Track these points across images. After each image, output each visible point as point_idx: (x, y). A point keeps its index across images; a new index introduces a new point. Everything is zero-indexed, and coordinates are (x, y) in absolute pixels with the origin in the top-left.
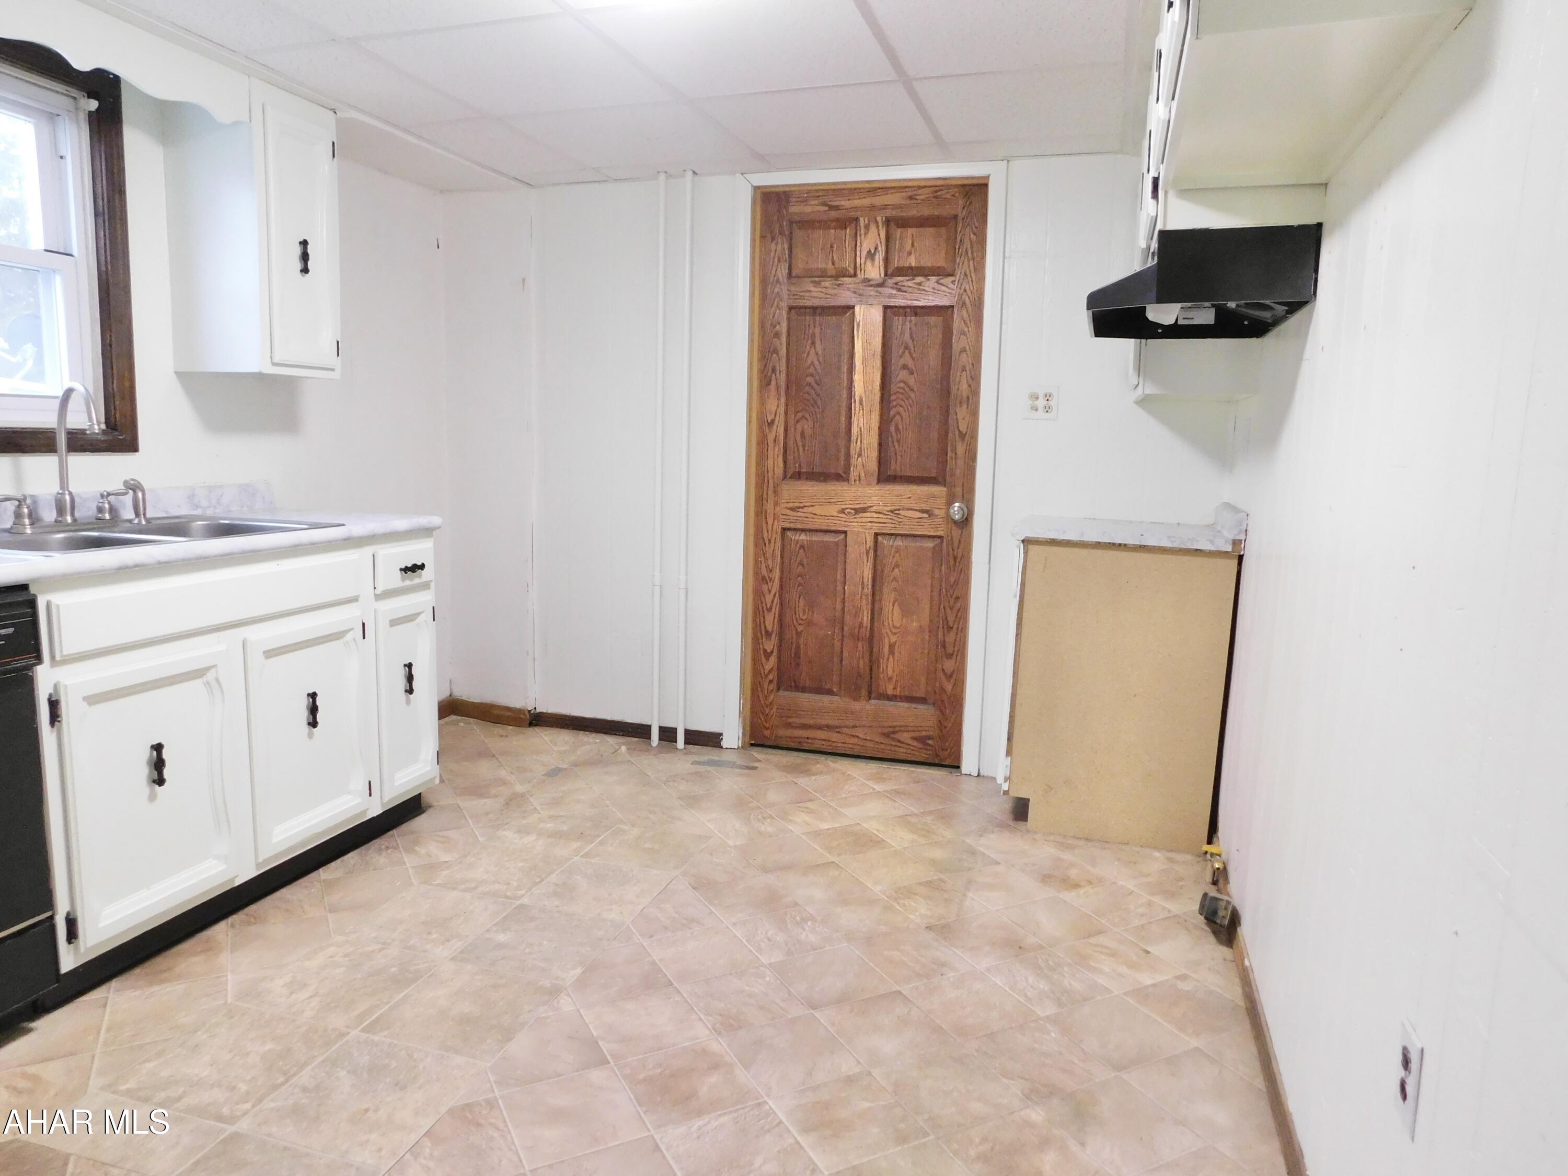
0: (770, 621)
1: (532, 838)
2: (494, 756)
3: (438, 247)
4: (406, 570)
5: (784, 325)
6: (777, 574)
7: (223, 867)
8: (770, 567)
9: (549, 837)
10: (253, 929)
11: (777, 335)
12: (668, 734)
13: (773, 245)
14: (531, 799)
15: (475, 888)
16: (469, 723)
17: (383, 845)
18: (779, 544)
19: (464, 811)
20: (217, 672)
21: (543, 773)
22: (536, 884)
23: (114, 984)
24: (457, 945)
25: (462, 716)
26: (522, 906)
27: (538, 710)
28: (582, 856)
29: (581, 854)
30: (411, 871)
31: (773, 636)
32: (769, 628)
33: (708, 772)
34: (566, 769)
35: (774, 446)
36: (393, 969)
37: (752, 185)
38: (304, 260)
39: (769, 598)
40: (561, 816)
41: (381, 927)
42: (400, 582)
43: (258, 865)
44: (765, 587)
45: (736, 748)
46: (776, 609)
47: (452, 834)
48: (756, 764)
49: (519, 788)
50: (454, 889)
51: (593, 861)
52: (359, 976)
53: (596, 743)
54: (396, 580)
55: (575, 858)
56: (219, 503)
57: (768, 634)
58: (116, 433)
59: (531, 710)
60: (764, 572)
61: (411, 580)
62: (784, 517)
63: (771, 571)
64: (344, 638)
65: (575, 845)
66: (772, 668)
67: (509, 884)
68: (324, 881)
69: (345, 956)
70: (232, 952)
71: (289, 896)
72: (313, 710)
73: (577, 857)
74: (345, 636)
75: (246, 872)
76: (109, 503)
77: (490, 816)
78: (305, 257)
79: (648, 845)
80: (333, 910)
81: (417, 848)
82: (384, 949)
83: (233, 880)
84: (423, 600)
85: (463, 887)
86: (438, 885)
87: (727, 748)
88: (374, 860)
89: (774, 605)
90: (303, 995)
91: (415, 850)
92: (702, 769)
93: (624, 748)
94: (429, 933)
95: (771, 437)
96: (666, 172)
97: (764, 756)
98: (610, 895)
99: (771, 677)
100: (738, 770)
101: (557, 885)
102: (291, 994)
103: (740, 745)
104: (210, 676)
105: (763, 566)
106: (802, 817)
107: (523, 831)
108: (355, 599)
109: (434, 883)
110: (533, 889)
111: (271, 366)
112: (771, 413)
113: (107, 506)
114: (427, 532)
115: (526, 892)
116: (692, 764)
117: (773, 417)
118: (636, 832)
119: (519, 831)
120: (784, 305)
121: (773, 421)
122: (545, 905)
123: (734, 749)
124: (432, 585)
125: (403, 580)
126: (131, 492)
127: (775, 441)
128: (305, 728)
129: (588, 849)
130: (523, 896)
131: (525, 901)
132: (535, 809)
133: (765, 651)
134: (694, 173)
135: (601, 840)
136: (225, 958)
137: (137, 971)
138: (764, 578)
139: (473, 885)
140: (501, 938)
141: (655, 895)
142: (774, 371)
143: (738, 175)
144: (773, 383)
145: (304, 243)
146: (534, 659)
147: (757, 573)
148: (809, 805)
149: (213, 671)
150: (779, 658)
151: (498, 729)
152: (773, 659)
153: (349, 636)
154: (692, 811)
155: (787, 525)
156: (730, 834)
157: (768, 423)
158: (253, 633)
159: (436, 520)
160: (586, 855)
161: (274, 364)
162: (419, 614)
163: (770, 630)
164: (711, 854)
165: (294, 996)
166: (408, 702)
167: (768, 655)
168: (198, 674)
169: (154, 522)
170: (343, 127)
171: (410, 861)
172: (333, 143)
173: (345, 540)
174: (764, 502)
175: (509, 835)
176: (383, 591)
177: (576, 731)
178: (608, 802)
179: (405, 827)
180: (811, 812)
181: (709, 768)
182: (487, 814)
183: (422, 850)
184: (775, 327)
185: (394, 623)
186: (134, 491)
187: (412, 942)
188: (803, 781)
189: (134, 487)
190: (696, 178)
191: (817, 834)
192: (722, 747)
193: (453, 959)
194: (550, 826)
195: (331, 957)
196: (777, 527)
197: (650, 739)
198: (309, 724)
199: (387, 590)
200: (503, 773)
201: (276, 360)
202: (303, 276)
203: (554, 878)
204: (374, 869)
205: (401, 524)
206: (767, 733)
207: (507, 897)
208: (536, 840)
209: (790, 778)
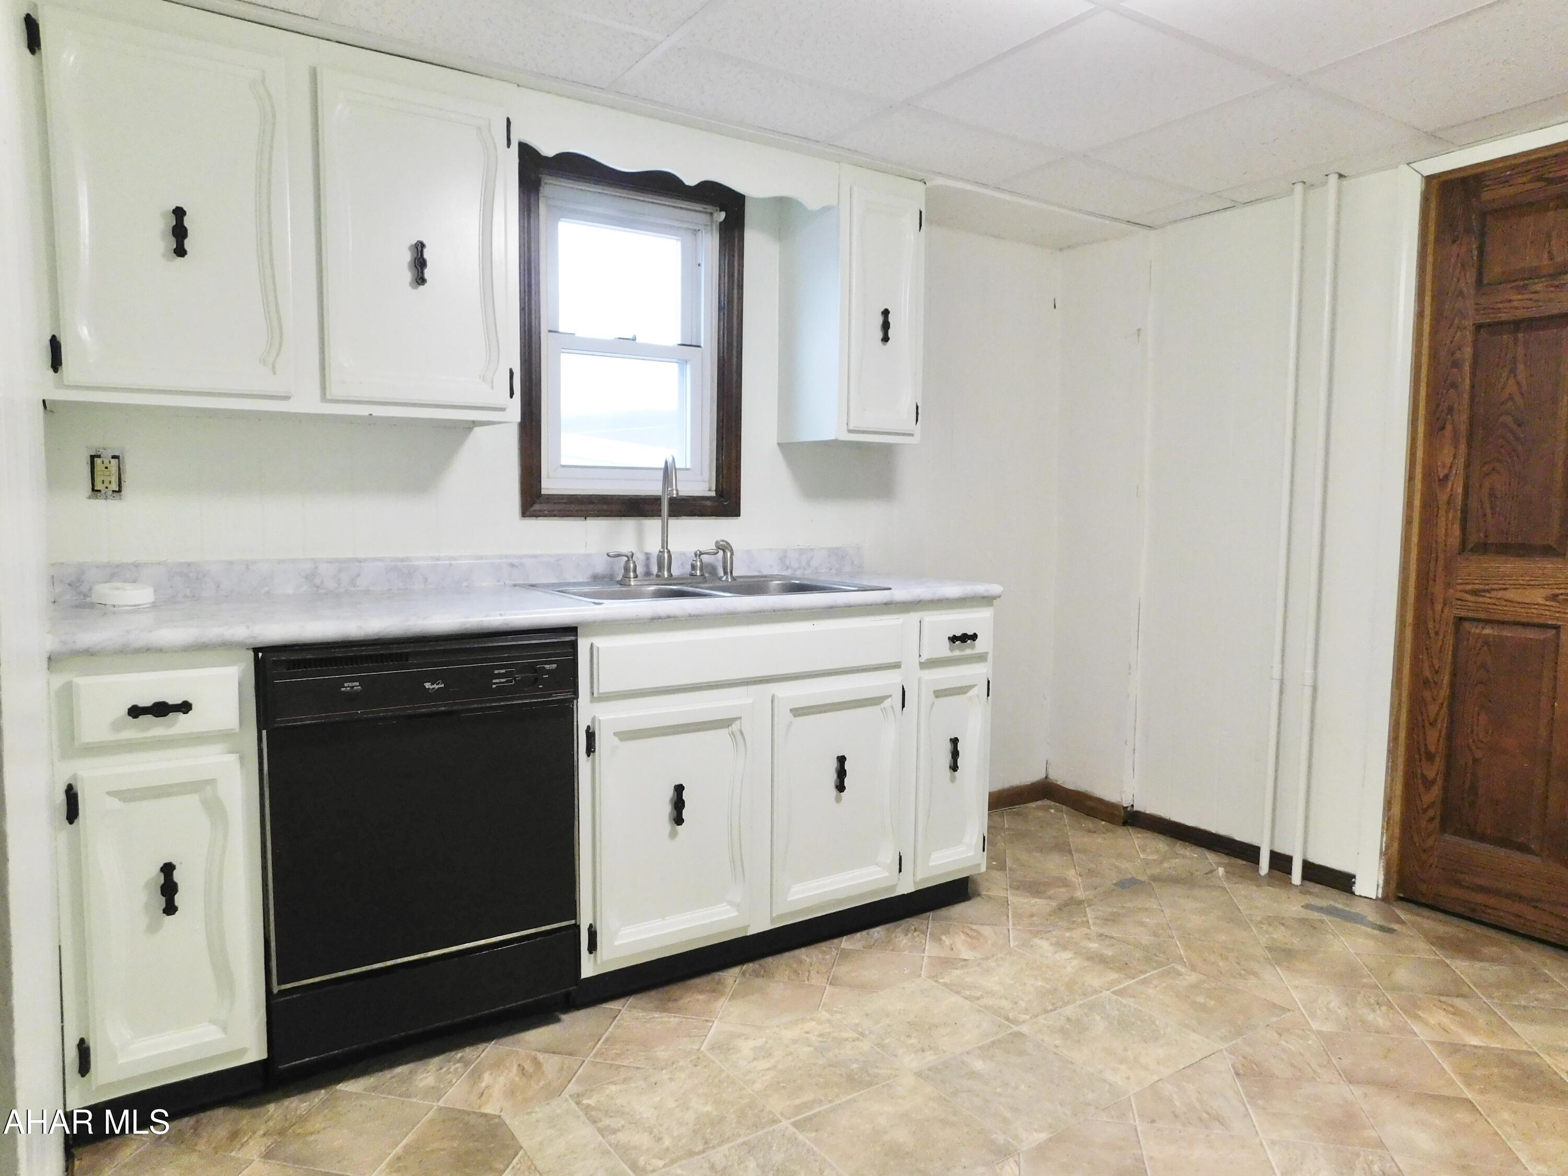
0: (1434, 738)
1: (1067, 955)
2: (1070, 852)
3: (1055, 307)
4: (953, 639)
5: (1468, 351)
6: (1446, 679)
7: (735, 914)
8: (1437, 667)
9: (1088, 959)
10: (759, 981)
11: (1456, 364)
12: (1281, 862)
13: (1455, 246)
14: (1087, 909)
15: (978, 999)
16: (1061, 811)
17: (913, 925)
18: (1450, 640)
19: (1010, 907)
20: (741, 723)
21: (1115, 882)
22: (1046, 1011)
23: (631, 1000)
24: (930, 1058)
25: (1055, 801)
26: (1018, 1035)
27: (1135, 808)
28: (1113, 992)
29: (1112, 990)
30: (925, 960)
31: (1438, 759)
32: (1432, 749)
33: (1322, 922)
34: (1142, 882)
35: (1447, 512)
36: (855, 1066)
37: (1422, 176)
38: (884, 329)
39: (1433, 709)
40: (1113, 938)
41: (867, 1015)
42: (948, 651)
43: (773, 920)
44: (1427, 694)
45: (1374, 898)
46: (1442, 724)
47: (986, 931)
48: (1395, 926)
49: (1080, 894)
50: (958, 993)
51: (1124, 1001)
52: (821, 1062)
53: (1193, 858)
54: (944, 649)
55: (1105, 992)
56: (808, 564)
57: (1430, 757)
58: (722, 499)
59: (1127, 807)
60: (1427, 673)
61: (962, 650)
62: (1459, 602)
63: (1437, 672)
64: (882, 704)
65: (1114, 976)
66: (1433, 803)
67: (1016, 1003)
68: (842, 950)
69: (821, 1035)
70: (730, 1000)
71: (804, 957)
72: (841, 773)
73: (1108, 992)
74: (882, 702)
75: (760, 924)
76: (701, 561)
77: (1035, 919)
78: (886, 326)
79: (1200, 999)
80: (833, 982)
81: (944, 937)
82: (858, 1039)
83: (746, 928)
84: (977, 673)
85: (968, 993)
86: (945, 984)
87: (1360, 896)
88: (897, 940)
89: (1441, 718)
90: (762, 1064)
91: (940, 940)
92: (1315, 915)
93: (1221, 870)
94: (909, 1036)
95: (1443, 497)
96: (1304, 183)
97: (1409, 917)
98: (1126, 1050)
99: (1431, 813)
100: (1369, 930)
101: (1069, 1020)
102: (755, 1059)
103: (1380, 896)
104: (735, 727)
105: (1426, 665)
106: (1438, 1017)
107: (1062, 945)
108: (896, 666)
109: (940, 980)
110: (1040, 1017)
111: (847, 432)
112: (1444, 466)
113: (699, 564)
114: (987, 600)
115: (1031, 1018)
116: (1302, 907)
117: (1446, 471)
118: (1193, 978)
119: (1057, 944)
120: (1469, 323)
121: (1447, 477)
122: (1043, 1041)
123: (1371, 899)
124: (990, 657)
125: (951, 650)
126: (721, 552)
127: (1449, 503)
128: (833, 792)
129: (1126, 984)
130: (1024, 1022)
131: (1024, 1029)
132: (1088, 922)
133: (1424, 777)
134: (1341, 176)
135: (1145, 978)
136: (722, 1004)
137: (653, 993)
138: (1426, 682)
139: (979, 994)
140: (979, 1065)
141: (1181, 1067)
142: (1451, 410)
143: (1405, 167)
144: (1449, 427)
145: (886, 313)
146: (1134, 750)
147: (1416, 673)
148: (1458, 1002)
149: (738, 722)
150: (1445, 789)
151: (1089, 823)
152: (1436, 791)
153: (887, 703)
154: (1278, 969)
155: (1463, 614)
156: (1318, 1011)
157: (1440, 480)
158: (783, 691)
159: (995, 589)
160: (1120, 993)
161: (850, 431)
162: (972, 687)
163: (1433, 751)
164: (1280, 1035)
165: (755, 1063)
166: (953, 780)
167: (1428, 784)
168: (725, 723)
169: (738, 580)
170: (932, 196)
171: (931, 949)
172: (921, 212)
173: (886, 604)
174: (1431, 582)
175: (1044, 945)
176: (928, 659)
177: (1174, 839)
178: (1174, 933)
179: (943, 912)
180: (1457, 1013)
181: (1325, 917)
182: (1032, 916)
183: (946, 940)
184: (1453, 354)
185: (939, 694)
186: (724, 552)
187: (887, 1041)
188: (1461, 966)
189: (724, 547)
190: (1345, 182)
191: (1454, 1049)
192: (1353, 893)
193: (918, 1074)
194: (1094, 946)
195: (807, 1033)
196: (1450, 614)
197: (1259, 864)
198: (837, 787)
199: (931, 659)
200: (1071, 874)
201: (851, 428)
202: (884, 345)
203: (1069, 1011)
204: (893, 950)
205: (952, 590)
206: (1423, 887)
207: (1008, 1019)
208: (1071, 958)
209: (1440, 955)
